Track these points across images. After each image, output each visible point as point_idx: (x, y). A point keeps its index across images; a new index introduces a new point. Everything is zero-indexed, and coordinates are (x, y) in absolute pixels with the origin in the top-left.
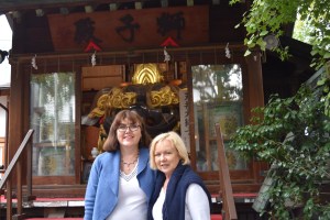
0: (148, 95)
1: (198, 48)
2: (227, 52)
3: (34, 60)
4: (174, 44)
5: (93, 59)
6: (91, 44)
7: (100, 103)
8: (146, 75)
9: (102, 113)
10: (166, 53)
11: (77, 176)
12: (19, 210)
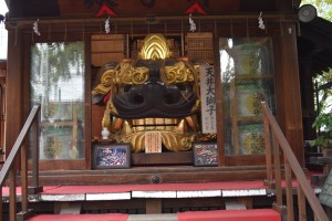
0: (161, 70)
1: (227, 17)
2: (261, 22)
3: (35, 24)
4: (200, 11)
5: (107, 25)
6: (104, 8)
7: (104, 79)
8: (155, 50)
9: (106, 90)
10: (191, 22)
11: (87, 160)
12: (24, 206)
